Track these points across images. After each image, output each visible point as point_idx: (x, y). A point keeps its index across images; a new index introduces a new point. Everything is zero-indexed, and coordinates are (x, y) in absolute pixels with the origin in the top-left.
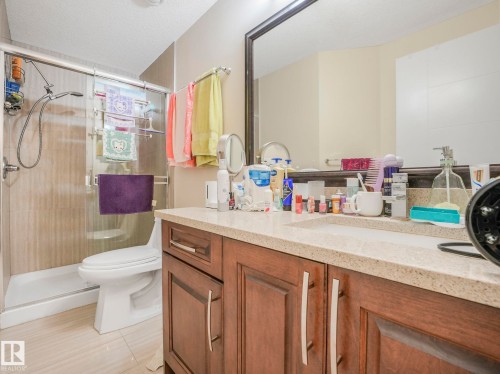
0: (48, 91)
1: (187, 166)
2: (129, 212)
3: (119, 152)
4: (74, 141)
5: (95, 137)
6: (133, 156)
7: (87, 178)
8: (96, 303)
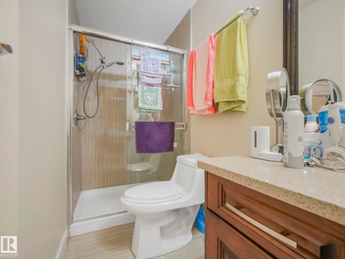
0: (102, 62)
1: (207, 113)
2: (157, 152)
3: (149, 103)
4: (119, 99)
5: (133, 93)
6: (159, 107)
7: (127, 124)
8: (134, 223)
